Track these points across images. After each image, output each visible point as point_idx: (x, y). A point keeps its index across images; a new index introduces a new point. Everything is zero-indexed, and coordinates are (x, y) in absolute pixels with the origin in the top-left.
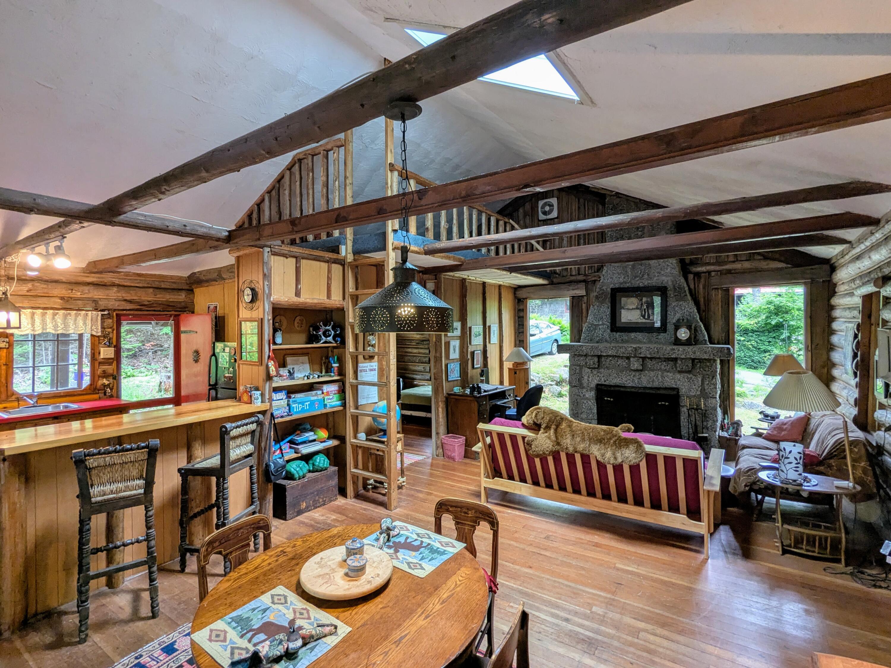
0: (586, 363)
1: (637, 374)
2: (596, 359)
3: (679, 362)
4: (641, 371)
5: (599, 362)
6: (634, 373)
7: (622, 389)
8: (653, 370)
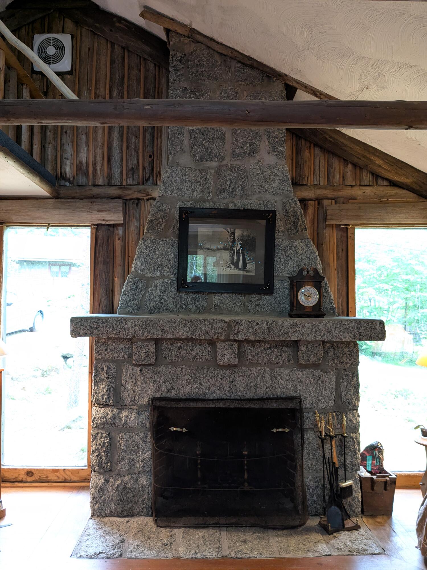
0: (131, 355)
1: (228, 372)
2: (152, 347)
3: (303, 348)
4: (235, 366)
5: (157, 351)
6: (222, 372)
7: (200, 405)
8: (255, 365)
